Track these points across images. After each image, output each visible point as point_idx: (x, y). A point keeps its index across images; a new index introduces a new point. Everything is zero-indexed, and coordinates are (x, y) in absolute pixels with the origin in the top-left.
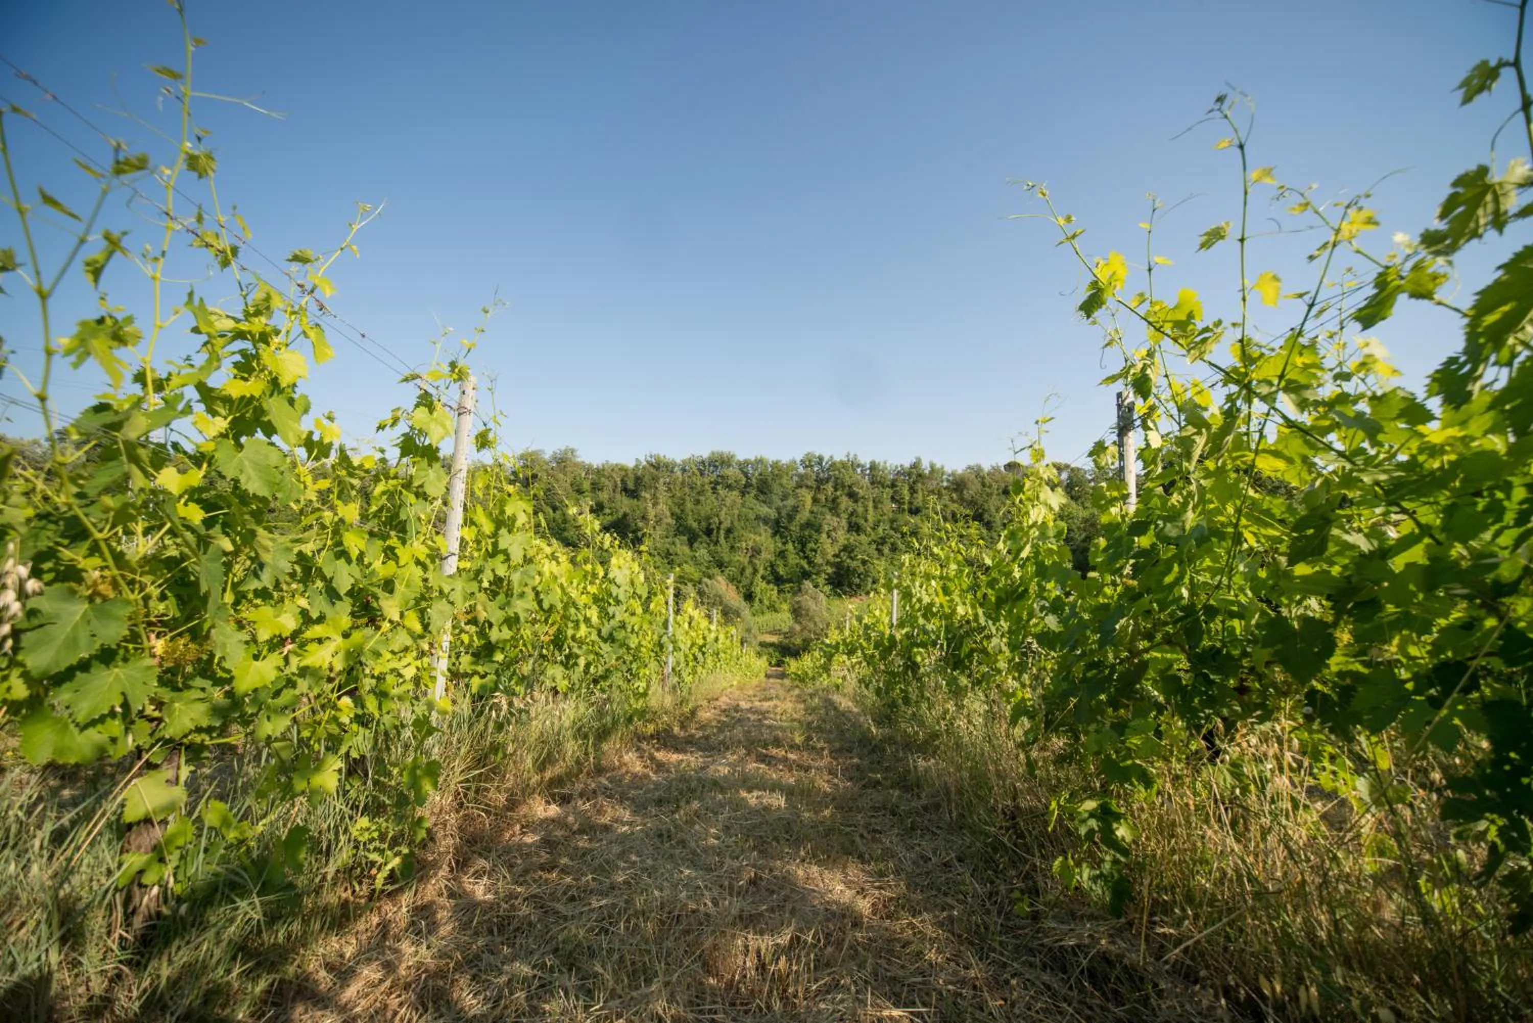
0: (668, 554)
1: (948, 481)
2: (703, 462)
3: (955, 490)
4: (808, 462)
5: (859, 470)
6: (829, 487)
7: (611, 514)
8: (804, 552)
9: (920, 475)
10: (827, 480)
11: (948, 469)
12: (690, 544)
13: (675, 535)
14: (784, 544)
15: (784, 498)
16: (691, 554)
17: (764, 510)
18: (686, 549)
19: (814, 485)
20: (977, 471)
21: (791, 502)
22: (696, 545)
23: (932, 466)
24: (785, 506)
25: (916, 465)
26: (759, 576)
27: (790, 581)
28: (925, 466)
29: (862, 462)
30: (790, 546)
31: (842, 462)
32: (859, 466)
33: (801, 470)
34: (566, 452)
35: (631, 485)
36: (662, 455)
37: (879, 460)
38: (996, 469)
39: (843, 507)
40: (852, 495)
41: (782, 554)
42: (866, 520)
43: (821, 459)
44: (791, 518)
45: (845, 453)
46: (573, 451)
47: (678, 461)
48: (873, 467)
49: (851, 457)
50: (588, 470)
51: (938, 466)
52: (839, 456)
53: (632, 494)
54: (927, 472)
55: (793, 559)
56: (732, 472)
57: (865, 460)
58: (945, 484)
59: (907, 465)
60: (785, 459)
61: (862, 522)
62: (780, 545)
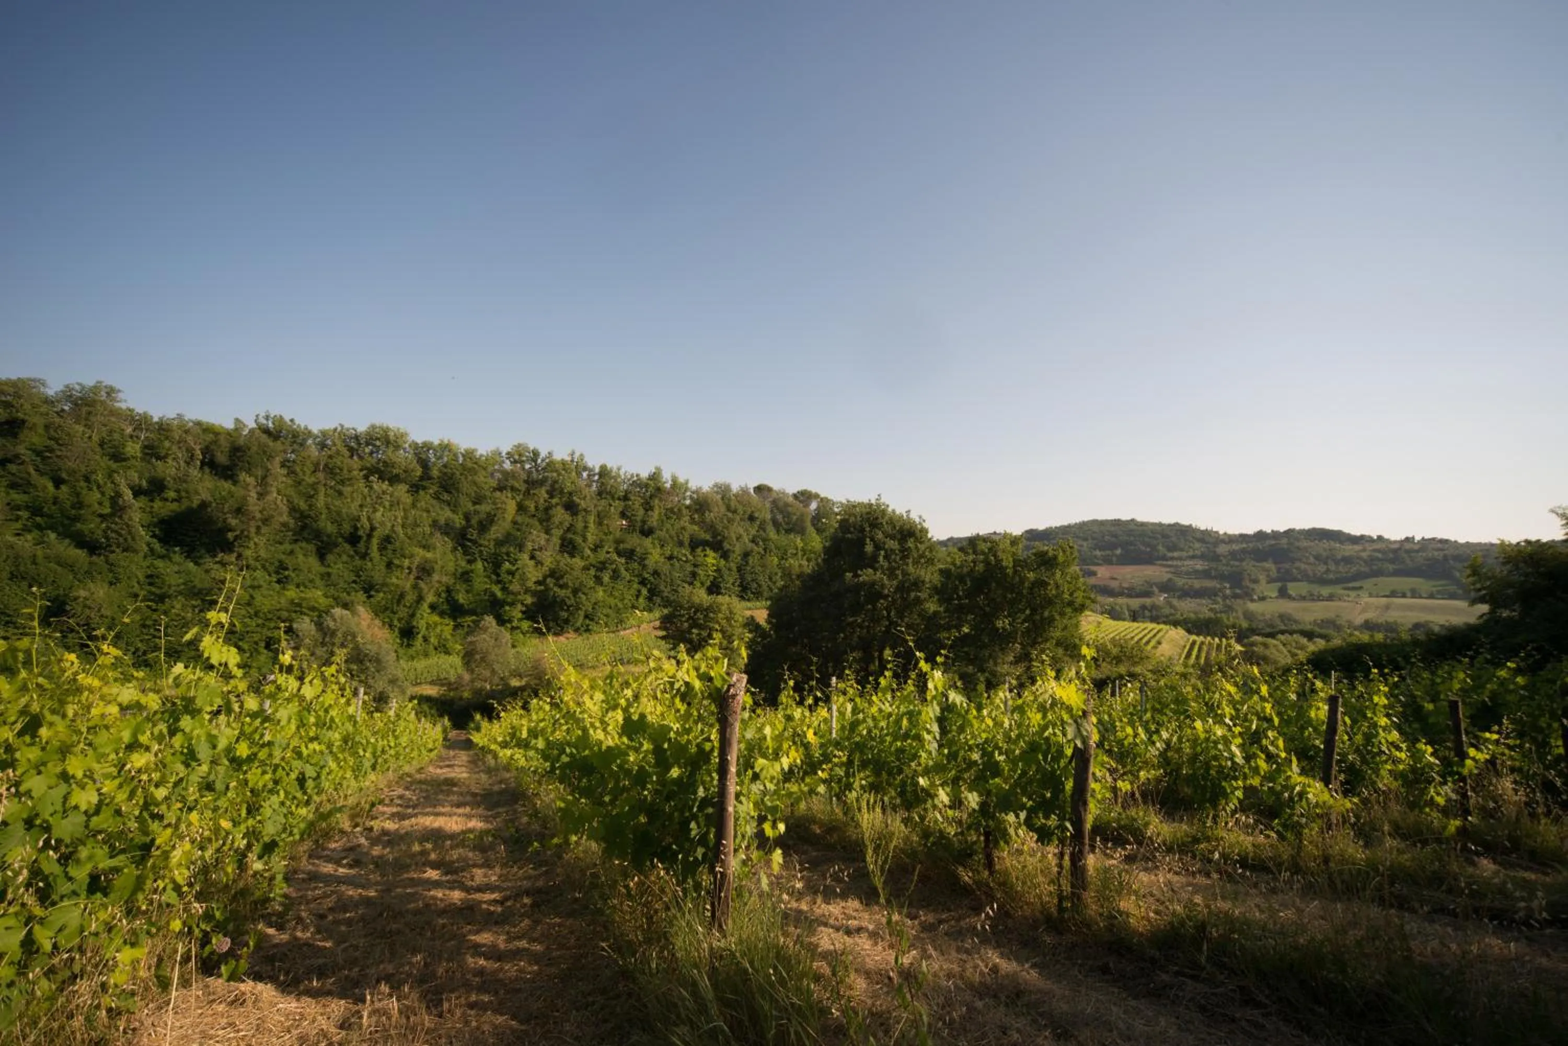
0: (282, 567)
1: (691, 498)
2: (357, 437)
3: (696, 511)
4: (518, 455)
5: (585, 474)
6: (543, 493)
7: (178, 500)
8: (498, 575)
9: (659, 489)
10: (542, 483)
11: (693, 485)
12: (321, 556)
13: (296, 541)
14: (469, 562)
15: (477, 501)
16: (323, 570)
17: (445, 514)
18: (313, 561)
19: (523, 487)
20: (723, 491)
21: (485, 508)
22: (330, 558)
23: (674, 480)
24: (477, 512)
25: (655, 477)
26: (425, 606)
27: (472, 612)
28: (666, 477)
29: (590, 465)
30: (479, 565)
31: (563, 463)
32: (585, 468)
33: (507, 466)
34: (96, 389)
35: (222, 458)
36: (287, 418)
37: (611, 464)
38: (745, 491)
39: (556, 520)
40: (571, 507)
41: (465, 577)
42: (585, 539)
43: (536, 454)
44: (484, 527)
45: (569, 452)
46: (111, 391)
47: (315, 431)
48: (604, 472)
49: (576, 456)
50: (141, 423)
51: (681, 480)
52: (561, 455)
53: (226, 472)
54: (668, 485)
55: (481, 581)
56: (403, 458)
57: (594, 462)
58: (688, 502)
59: (644, 475)
60: (483, 449)
61: (579, 540)
62: (463, 564)
